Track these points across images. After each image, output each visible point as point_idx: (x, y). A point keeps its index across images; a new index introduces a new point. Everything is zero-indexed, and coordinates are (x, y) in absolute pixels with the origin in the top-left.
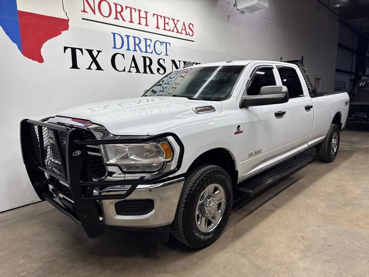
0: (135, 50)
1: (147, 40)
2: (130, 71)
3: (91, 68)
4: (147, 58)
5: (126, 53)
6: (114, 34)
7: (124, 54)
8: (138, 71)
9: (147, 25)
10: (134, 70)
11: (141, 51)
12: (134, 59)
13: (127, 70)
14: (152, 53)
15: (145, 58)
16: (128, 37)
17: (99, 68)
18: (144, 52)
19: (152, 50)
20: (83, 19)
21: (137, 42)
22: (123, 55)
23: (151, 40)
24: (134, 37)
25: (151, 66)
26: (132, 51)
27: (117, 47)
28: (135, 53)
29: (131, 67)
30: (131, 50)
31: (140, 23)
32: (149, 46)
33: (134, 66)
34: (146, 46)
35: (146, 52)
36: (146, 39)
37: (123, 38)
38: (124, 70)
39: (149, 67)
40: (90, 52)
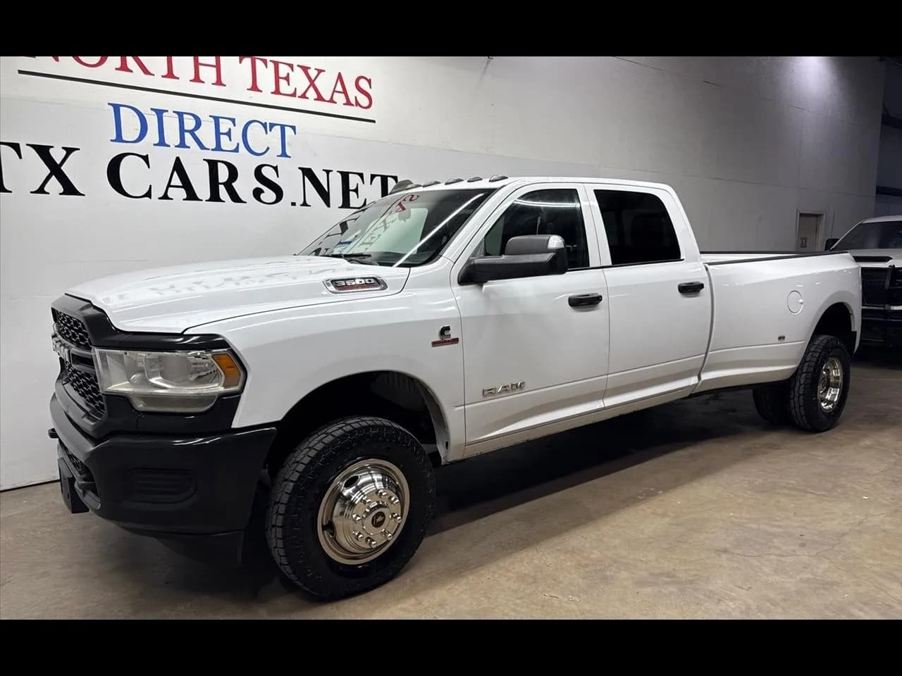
0: (182, 144)
1: (221, 120)
2: (165, 197)
3: (46, 189)
4: (220, 165)
5: (156, 154)
6: (117, 108)
7: (147, 155)
8: (192, 196)
9: (219, 82)
10: (179, 194)
11: (202, 147)
12: (178, 167)
13: (158, 192)
14: (236, 150)
15: (213, 165)
16: (160, 113)
17: (69, 189)
18: (212, 150)
19: (238, 144)
20: (20, 72)
21: (189, 123)
22: (146, 158)
23: (233, 120)
24: (180, 115)
25: (233, 184)
26: (172, 146)
27: (124, 138)
28: (181, 153)
29: (169, 185)
30: (169, 146)
31: (197, 79)
32: (229, 134)
33: (181, 184)
34: (218, 134)
35: (218, 148)
36: (216, 119)
37: (146, 116)
38: (148, 195)
39: (229, 186)
40: (43, 152)
